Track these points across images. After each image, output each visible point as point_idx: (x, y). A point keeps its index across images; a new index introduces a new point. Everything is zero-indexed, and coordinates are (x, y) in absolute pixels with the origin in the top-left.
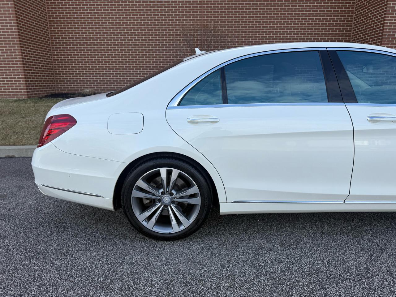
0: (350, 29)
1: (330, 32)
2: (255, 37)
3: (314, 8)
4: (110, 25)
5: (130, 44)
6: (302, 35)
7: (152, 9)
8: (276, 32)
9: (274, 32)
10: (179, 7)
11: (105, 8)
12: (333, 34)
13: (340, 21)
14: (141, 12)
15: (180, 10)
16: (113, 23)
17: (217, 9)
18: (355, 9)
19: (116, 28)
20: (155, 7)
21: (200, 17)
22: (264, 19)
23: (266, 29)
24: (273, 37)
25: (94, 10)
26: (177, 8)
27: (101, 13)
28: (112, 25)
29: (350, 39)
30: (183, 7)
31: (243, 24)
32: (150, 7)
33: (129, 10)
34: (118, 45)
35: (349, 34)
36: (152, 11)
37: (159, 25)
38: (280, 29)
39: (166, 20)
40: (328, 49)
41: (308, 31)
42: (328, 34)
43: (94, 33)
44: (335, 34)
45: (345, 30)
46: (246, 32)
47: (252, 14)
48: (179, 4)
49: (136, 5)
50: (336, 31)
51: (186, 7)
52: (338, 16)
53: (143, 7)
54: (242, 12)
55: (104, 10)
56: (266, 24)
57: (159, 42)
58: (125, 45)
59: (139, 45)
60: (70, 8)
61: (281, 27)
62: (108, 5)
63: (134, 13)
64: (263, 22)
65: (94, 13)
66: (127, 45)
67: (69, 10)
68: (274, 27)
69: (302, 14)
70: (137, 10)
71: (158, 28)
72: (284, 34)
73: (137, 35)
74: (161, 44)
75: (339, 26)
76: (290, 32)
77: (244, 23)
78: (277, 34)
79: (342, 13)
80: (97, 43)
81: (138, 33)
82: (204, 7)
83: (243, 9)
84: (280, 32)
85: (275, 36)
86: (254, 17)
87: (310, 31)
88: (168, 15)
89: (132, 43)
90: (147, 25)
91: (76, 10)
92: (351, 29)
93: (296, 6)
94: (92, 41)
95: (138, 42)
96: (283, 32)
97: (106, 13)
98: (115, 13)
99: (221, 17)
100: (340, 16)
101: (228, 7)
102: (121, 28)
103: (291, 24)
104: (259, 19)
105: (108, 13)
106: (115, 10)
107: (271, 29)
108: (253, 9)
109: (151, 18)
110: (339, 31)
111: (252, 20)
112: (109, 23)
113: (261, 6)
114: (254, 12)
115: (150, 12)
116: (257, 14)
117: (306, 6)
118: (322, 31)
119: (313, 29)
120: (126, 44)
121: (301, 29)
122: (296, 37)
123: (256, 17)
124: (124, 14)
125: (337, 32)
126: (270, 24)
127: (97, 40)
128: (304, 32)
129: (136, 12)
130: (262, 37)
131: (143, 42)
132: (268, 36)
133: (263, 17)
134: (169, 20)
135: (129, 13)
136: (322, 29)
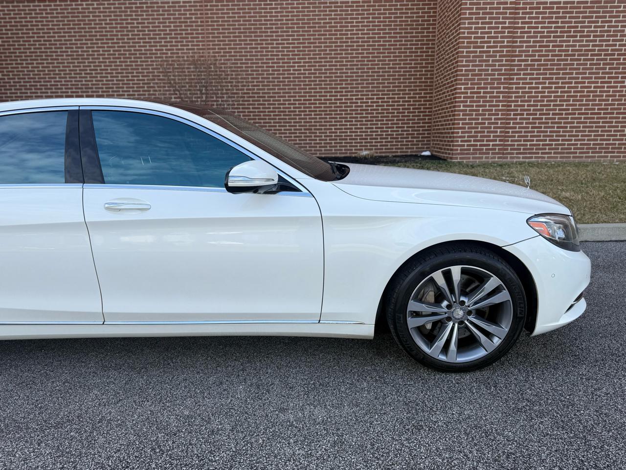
0: (431, 60)
1: (402, 66)
2: (288, 74)
3: (375, 30)
4: (68, 59)
5: (100, 86)
6: (360, 71)
7: (130, 34)
8: (319, 66)
9: (315, 66)
10: (170, 30)
11: (60, 33)
12: (406, 68)
13: (416, 48)
14: (113, 39)
15: (171, 34)
16: (73, 55)
17: (228, 33)
18: (437, 30)
19: (78, 63)
20: (134, 31)
21: (203, 45)
22: (300, 47)
23: (304, 62)
24: (316, 73)
25: (44, 37)
26: (168, 32)
27: (55, 41)
28: (72, 59)
29: (433, 75)
30: (177, 30)
31: (268, 55)
32: (127, 31)
33: (96, 36)
34: (82, 88)
35: (431, 67)
36: (130, 37)
37: (141, 58)
38: (325, 62)
39: (152, 50)
40: (81, 108)
41: (368, 65)
42: (399, 68)
43: (45, 71)
44: (410, 68)
45: (424, 62)
46: (274, 67)
47: (282, 40)
48: (170, 26)
49: (106, 28)
50: (411, 64)
51: (180, 30)
52: (412, 41)
53: (117, 31)
54: (266, 36)
55: (58, 37)
56: (303, 55)
57: (143, 84)
58: (92, 88)
59: (113, 88)
60: (8, 34)
61: (326, 58)
62: (64, 29)
63: (103, 39)
64: (298, 51)
65: (44, 41)
66: (96, 88)
67: (7, 38)
68: (316, 58)
69: (357, 38)
70: (107, 35)
71: (141, 62)
72: (332, 69)
73: (109, 73)
74: (146, 86)
75: (415, 56)
76: (340, 65)
77: (270, 54)
78: (322, 70)
79: (418, 37)
80: (51, 85)
81: (111, 70)
82: (208, 29)
83: (267, 32)
84: (326, 66)
85: (317, 72)
86: (284, 44)
87: (372, 65)
88: (154, 42)
89: (102, 84)
90: (134, 58)
91: (17, 38)
92: (433, 59)
93: (348, 26)
94: (42, 83)
95: (112, 84)
96: (330, 66)
97: (61, 40)
98: (75, 40)
99: (234, 45)
100: (416, 41)
101: (244, 29)
102: (85, 63)
103: (342, 54)
104: (293, 47)
105: (65, 40)
106: (75, 36)
107: (311, 62)
108: (281, 32)
109: (129, 47)
110: (415, 64)
111: (282, 48)
112: (67, 56)
113: (294, 28)
114: (283, 36)
115: (128, 39)
116: (289, 40)
117: (362, 26)
118: (389, 64)
119: (375, 61)
120: (94, 87)
121: (357, 61)
122: (351, 73)
123: (287, 44)
124: (89, 42)
125: (413, 65)
126: (310, 55)
127: (51, 82)
128: (361, 65)
129: (107, 39)
130: (298, 74)
131: (119, 84)
132: (307, 72)
133: (298, 43)
134: (156, 50)
135: (96, 40)
136: (389, 61)
